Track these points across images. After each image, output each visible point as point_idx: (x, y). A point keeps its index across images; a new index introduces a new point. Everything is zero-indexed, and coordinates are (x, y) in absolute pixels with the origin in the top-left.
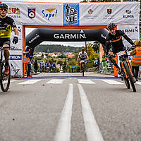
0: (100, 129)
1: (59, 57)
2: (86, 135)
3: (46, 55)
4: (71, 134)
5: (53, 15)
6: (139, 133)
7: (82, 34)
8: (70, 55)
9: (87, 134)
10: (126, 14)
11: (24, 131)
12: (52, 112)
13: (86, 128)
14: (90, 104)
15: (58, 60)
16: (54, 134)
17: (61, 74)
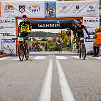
0: (72, 92)
1: (42, 40)
2: (61, 96)
3: (33, 39)
4: (51, 95)
5: (38, 10)
6: (100, 94)
7: (58, 24)
8: (50, 39)
9: (63, 95)
10: (90, 9)
11: (18, 93)
12: (37, 80)
13: (62, 91)
14: (65, 74)
15: (41, 42)
16: (39, 95)
17: (43, 52)
